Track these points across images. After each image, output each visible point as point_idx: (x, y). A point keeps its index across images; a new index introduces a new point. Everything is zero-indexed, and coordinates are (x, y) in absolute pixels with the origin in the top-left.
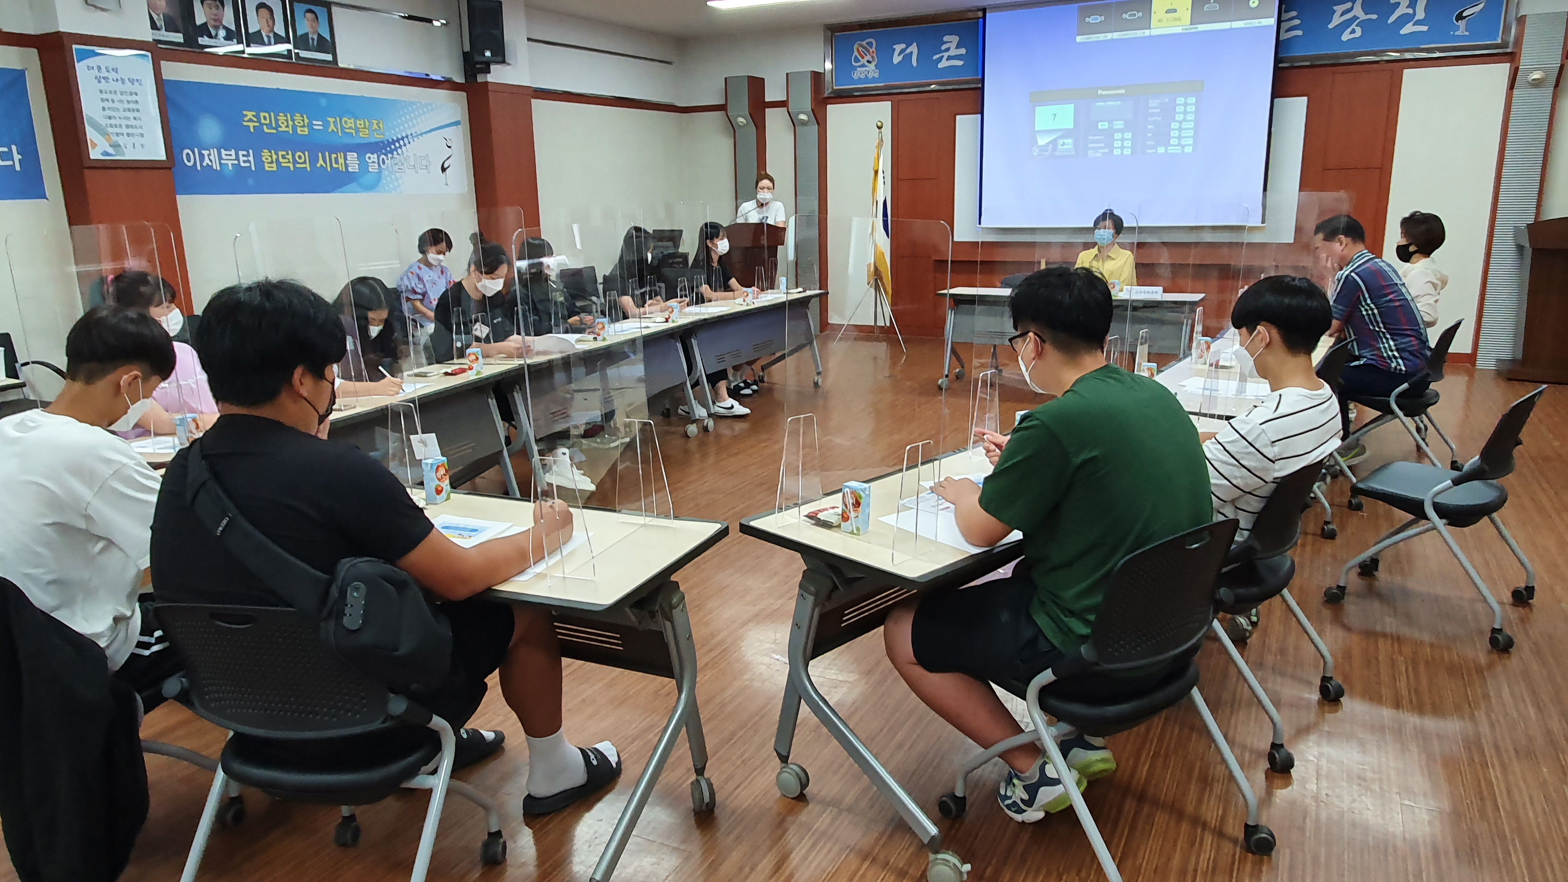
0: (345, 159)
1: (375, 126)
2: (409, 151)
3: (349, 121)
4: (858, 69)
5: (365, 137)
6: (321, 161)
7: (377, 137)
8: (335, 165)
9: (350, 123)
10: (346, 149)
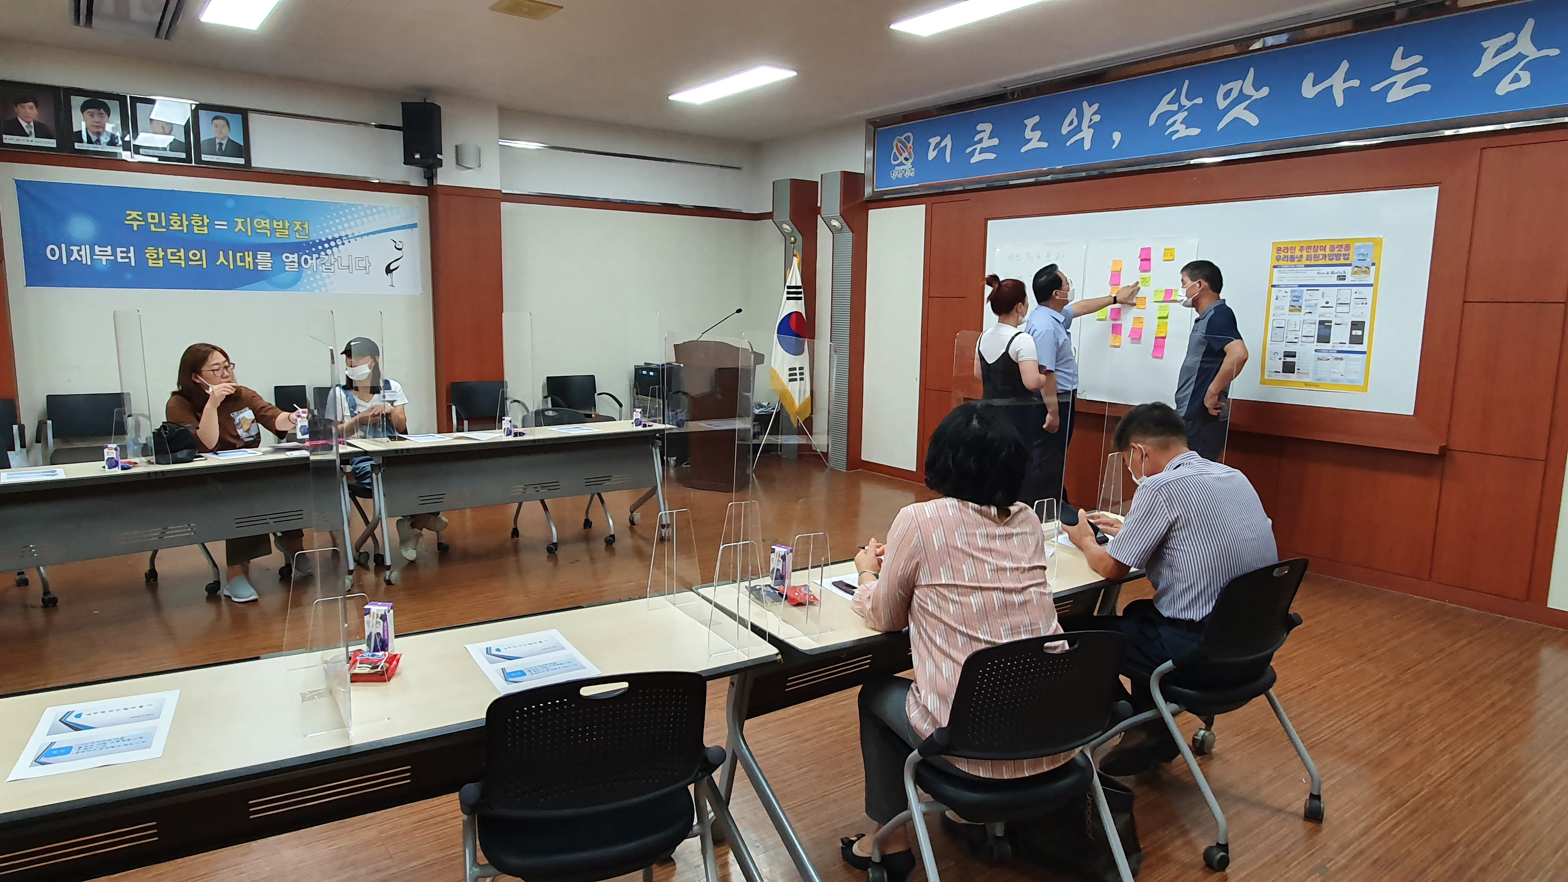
0: (255, 258)
1: (298, 227)
2: (342, 252)
3: (263, 222)
4: (897, 168)
5: (281, 237)
6: (222, 259)
7: (299, 238)
8: (239, 264)
9: (265, 223)
10: (255, 249)
